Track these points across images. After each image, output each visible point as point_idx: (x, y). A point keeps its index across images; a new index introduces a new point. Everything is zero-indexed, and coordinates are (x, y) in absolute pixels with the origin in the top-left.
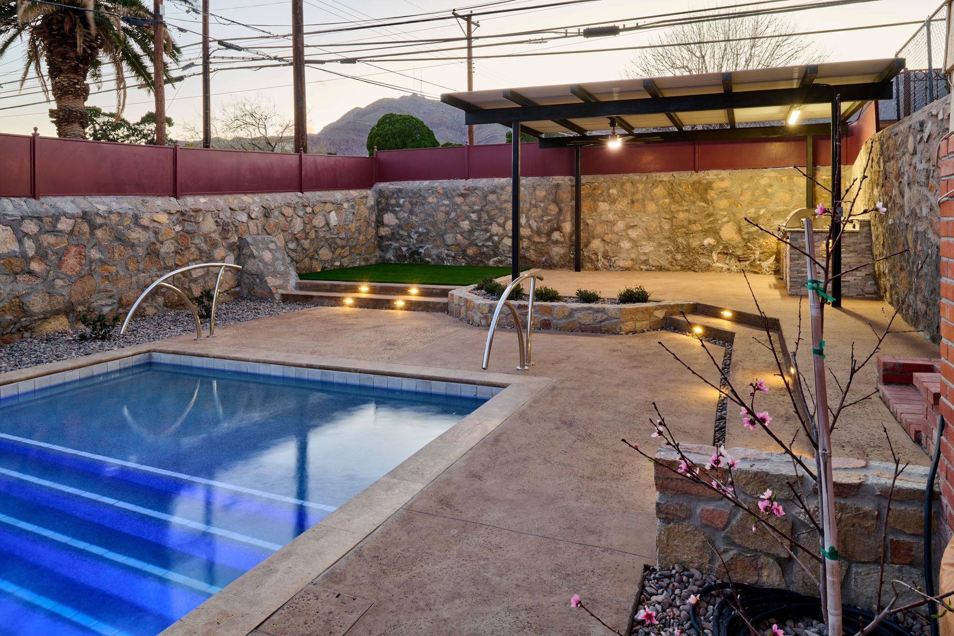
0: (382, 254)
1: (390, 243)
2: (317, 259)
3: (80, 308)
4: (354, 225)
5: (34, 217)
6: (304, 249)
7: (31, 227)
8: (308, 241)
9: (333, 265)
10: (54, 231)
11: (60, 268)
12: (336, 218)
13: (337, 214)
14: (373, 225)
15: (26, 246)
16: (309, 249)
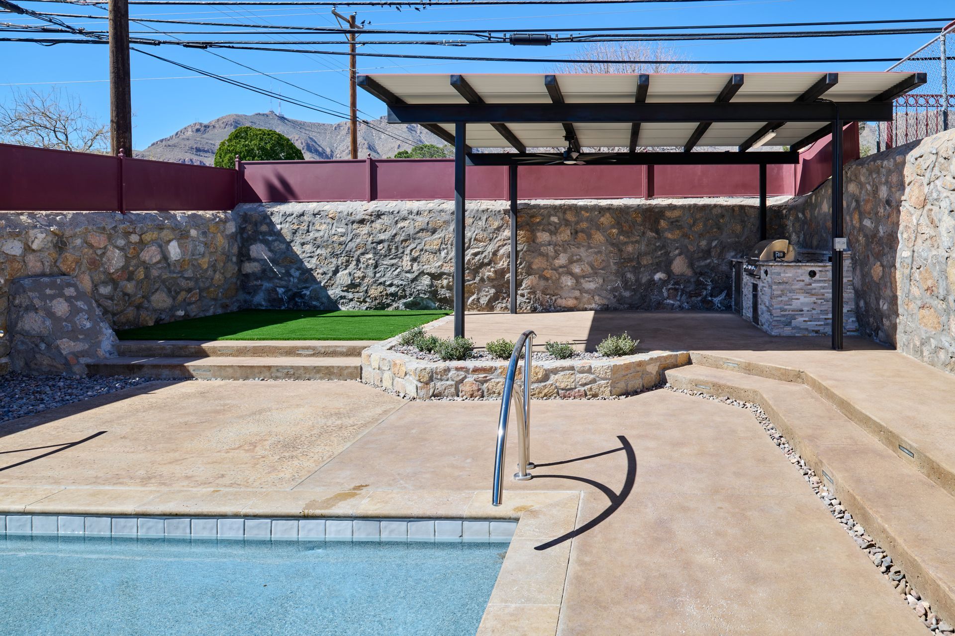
0: (248, 297)
1: (259, 282)
2: (146, 309)
4: (206, 259)
6: (125, 294)
8: (133, 283)
9: (174, 315)
12: (178, 250)
13: (180, 246)
14: (234, 259)
16: (135, 295)
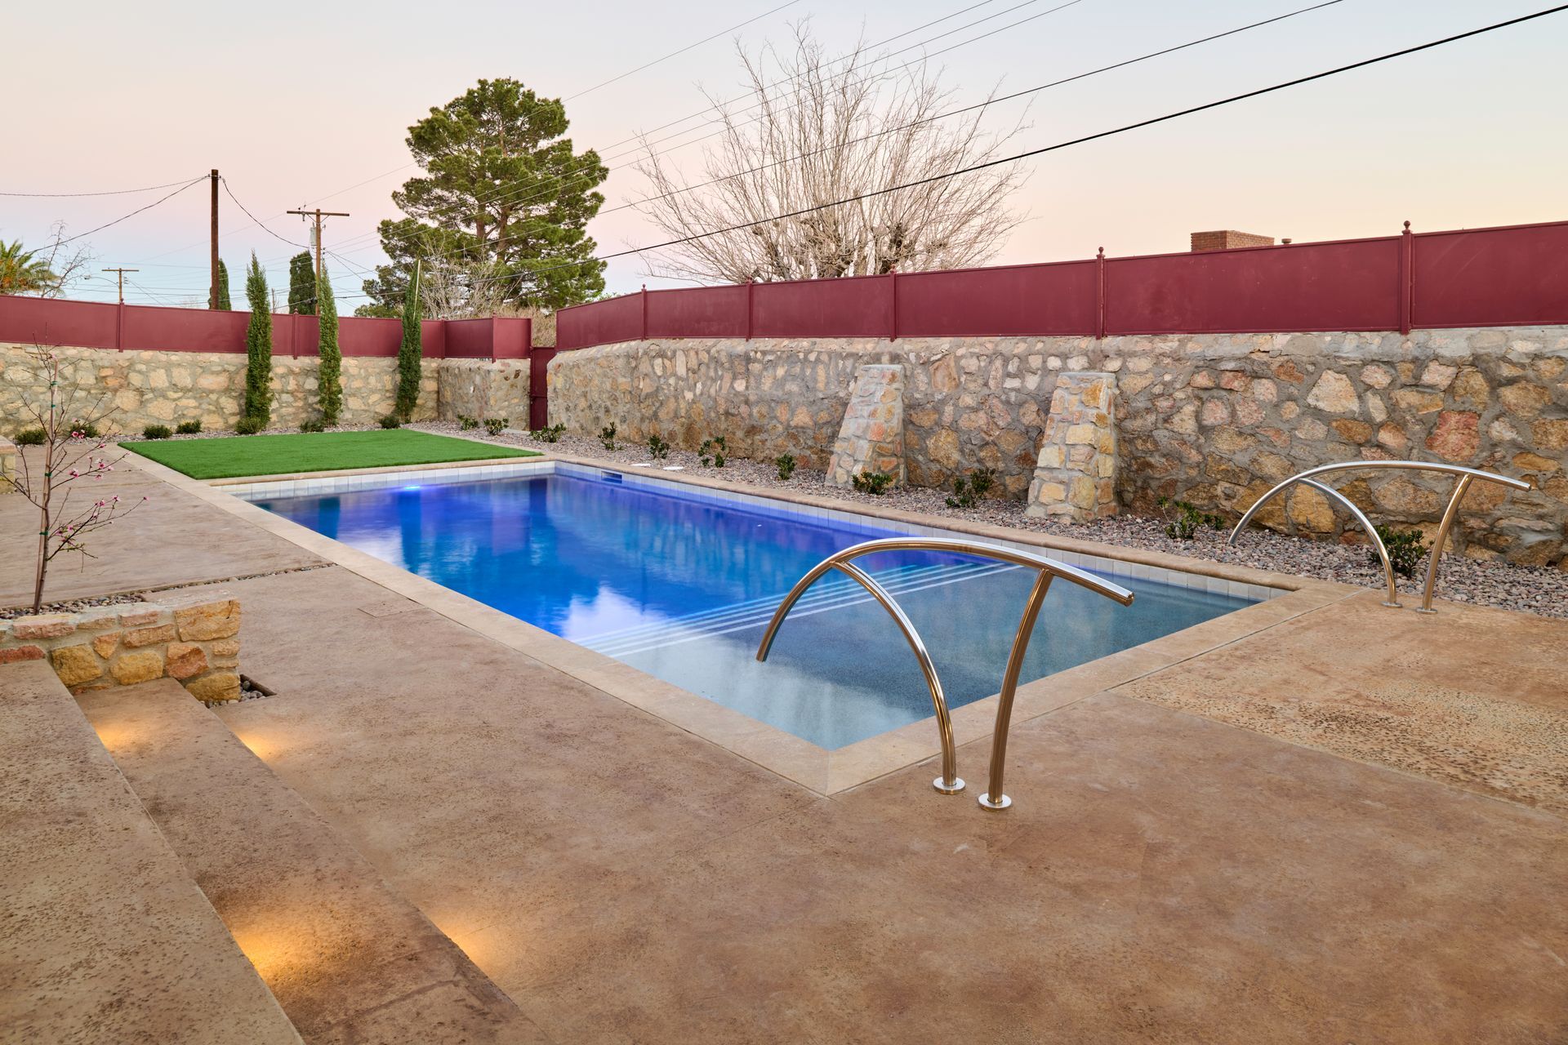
3: (1473, 523)
5: (1383, 362)
7: (1378, 377)
10: (1416, 385)
11: (1431, 447)
15: (1370, 405)
